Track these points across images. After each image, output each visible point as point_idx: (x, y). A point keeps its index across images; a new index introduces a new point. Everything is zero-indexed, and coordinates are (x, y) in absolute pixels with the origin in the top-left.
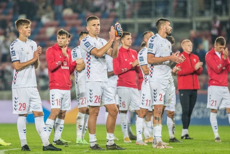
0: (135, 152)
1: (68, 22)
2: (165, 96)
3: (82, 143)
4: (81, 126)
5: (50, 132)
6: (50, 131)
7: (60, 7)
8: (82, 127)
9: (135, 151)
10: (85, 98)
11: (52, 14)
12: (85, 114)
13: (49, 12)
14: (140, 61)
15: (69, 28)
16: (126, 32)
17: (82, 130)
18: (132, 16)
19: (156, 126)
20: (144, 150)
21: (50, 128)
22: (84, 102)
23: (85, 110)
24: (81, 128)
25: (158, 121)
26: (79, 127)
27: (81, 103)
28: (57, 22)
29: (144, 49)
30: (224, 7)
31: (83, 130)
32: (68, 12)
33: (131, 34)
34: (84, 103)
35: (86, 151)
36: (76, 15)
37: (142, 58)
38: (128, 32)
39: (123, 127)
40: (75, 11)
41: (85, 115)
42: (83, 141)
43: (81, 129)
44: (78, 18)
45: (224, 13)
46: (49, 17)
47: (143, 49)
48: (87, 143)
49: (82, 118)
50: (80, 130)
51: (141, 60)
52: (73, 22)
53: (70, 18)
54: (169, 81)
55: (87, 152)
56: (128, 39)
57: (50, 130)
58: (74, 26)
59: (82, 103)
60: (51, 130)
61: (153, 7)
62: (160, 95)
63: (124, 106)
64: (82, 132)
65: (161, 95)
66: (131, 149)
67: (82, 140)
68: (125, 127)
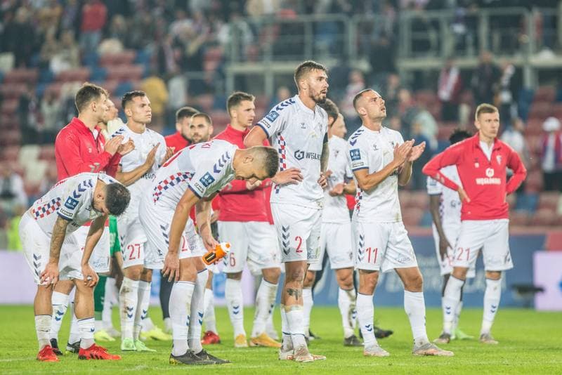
0: (255, 369)
1: (111, 70)
2: (308, 241)
3: (135, 349)
4: (131, 310)
5: (60, 322)
6: (59, 319)
7: (95, 37)
8: (133, 312)
9: (255, 367)
10: (139, 245)
11: (74, 53)
12: (138, 282)
13: (66, 47)
14: (353, 160)
15: (114, 85)
16: (243, 93)
17: (133, 318)
18: (258, 57)
19: (290, 310)
20: (276, 364)
21: (60, 314)
22: (135, 254)
23: (139, 271)
24: (130, 313)
25: (297, 299)
26: (126, 312)
27: (128, 257)
28: (86, 71)
29: (359, 131)
30: (470, 39)
31: (136, 319)
32: (111, 47)
33: (254, 98)
34: (137, 257)
35: (142, 367)
36: (130, 54)
37: (357, 153)
38: (248, 93)
39: (231, 310)
40: (127, 44)
41: (140, 285)
42: (137, 343)
43: (130, 316)
44: (135, 62)
45: (470, 50)
46: (67, 59)
47: (356, 132)
48: (146, 349)
49: (132, 291)
50: (129, 318)
51: (354, 157)
52: (123, 69)
53: (117, 61)
54: (317, 205)
55: (144, 369)
56: (248, 110)
57: (58, 317)
58: (125, 79)
59: (131, 256)
60: (61, 317)
61: (308, 37)
62: (296, 239)
63: (233, 264)
64: (132, 324)
65: (298, 239)
66: (246, 361)
67: (135, 341)
68: (236, 311)
